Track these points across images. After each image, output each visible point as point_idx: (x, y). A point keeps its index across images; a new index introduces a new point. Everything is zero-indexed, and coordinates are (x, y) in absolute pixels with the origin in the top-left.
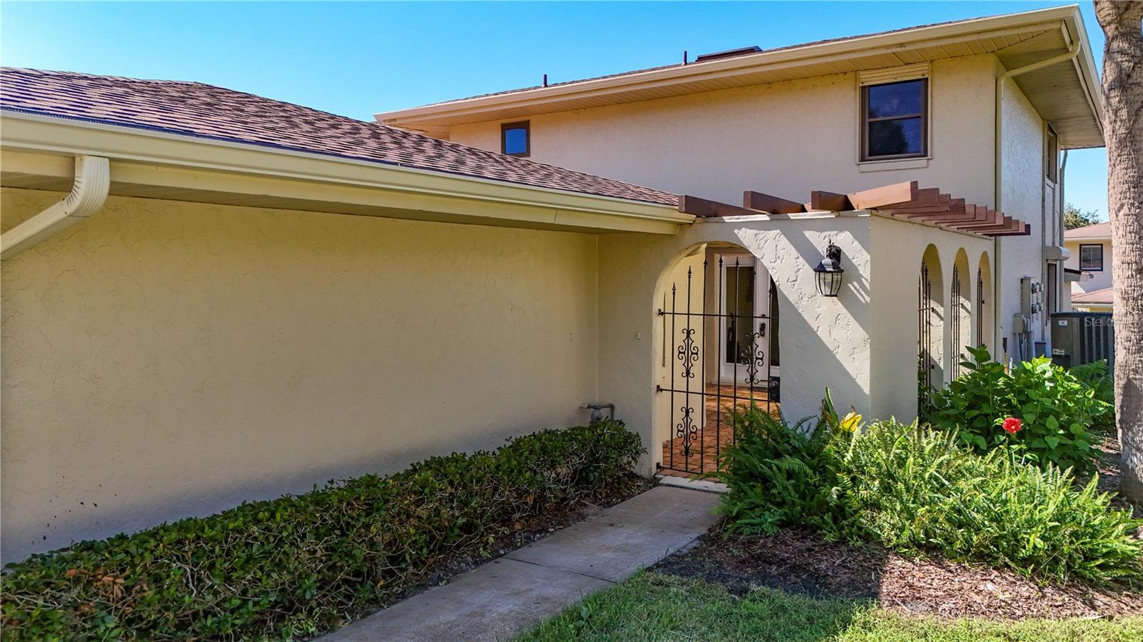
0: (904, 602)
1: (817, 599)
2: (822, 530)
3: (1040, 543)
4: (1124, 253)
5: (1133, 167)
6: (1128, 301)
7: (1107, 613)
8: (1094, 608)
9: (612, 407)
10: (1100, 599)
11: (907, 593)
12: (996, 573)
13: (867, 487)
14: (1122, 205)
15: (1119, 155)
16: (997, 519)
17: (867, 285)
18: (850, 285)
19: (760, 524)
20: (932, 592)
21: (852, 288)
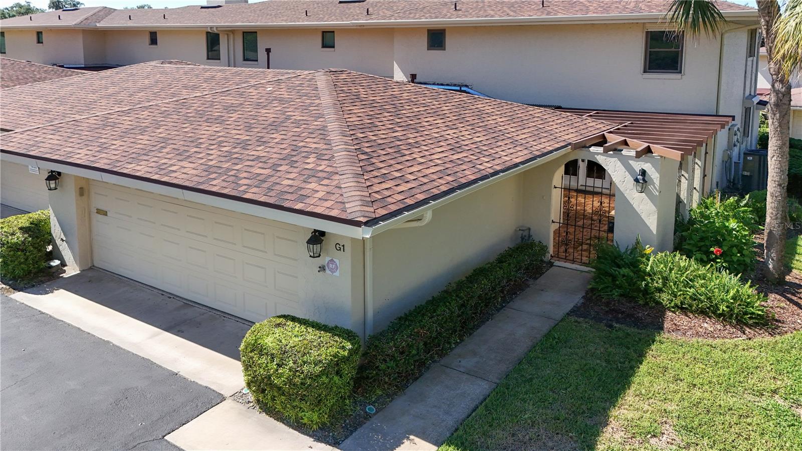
0: (673, 331)
1: (640, 330)
2: (638, 298)
3: (725, 309)
4: (773, 176)
5: (780, 140)
6: (773, 197)
7: (749, 336)
8: (744, 333)
9: (529, 229)
10: (748, 330)
11: (674, 327)
12: (708, 319)
13: (657, 283)
14: (774, 156)
15: (774, 134)
16: (709, 298)
17: (658, 188)
18: (649, 187)
19: (612, 295)
20: (683, 327)
21: (650, 188)
